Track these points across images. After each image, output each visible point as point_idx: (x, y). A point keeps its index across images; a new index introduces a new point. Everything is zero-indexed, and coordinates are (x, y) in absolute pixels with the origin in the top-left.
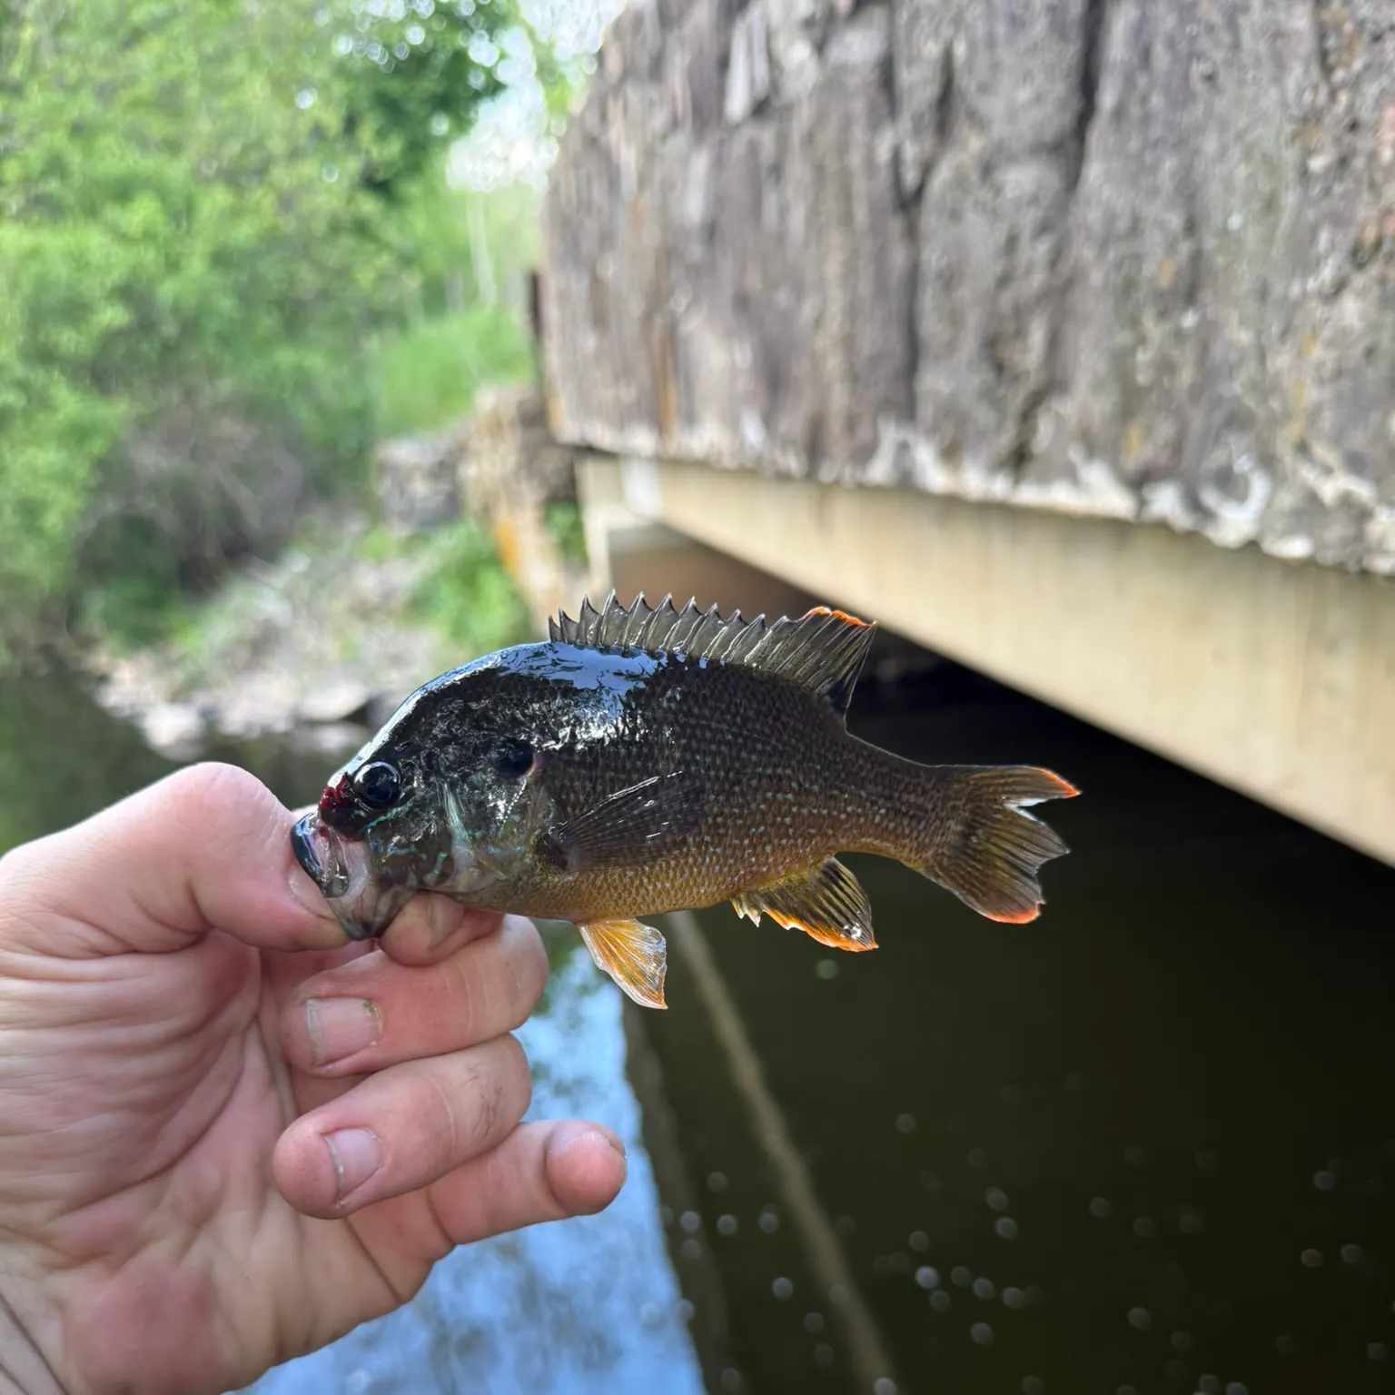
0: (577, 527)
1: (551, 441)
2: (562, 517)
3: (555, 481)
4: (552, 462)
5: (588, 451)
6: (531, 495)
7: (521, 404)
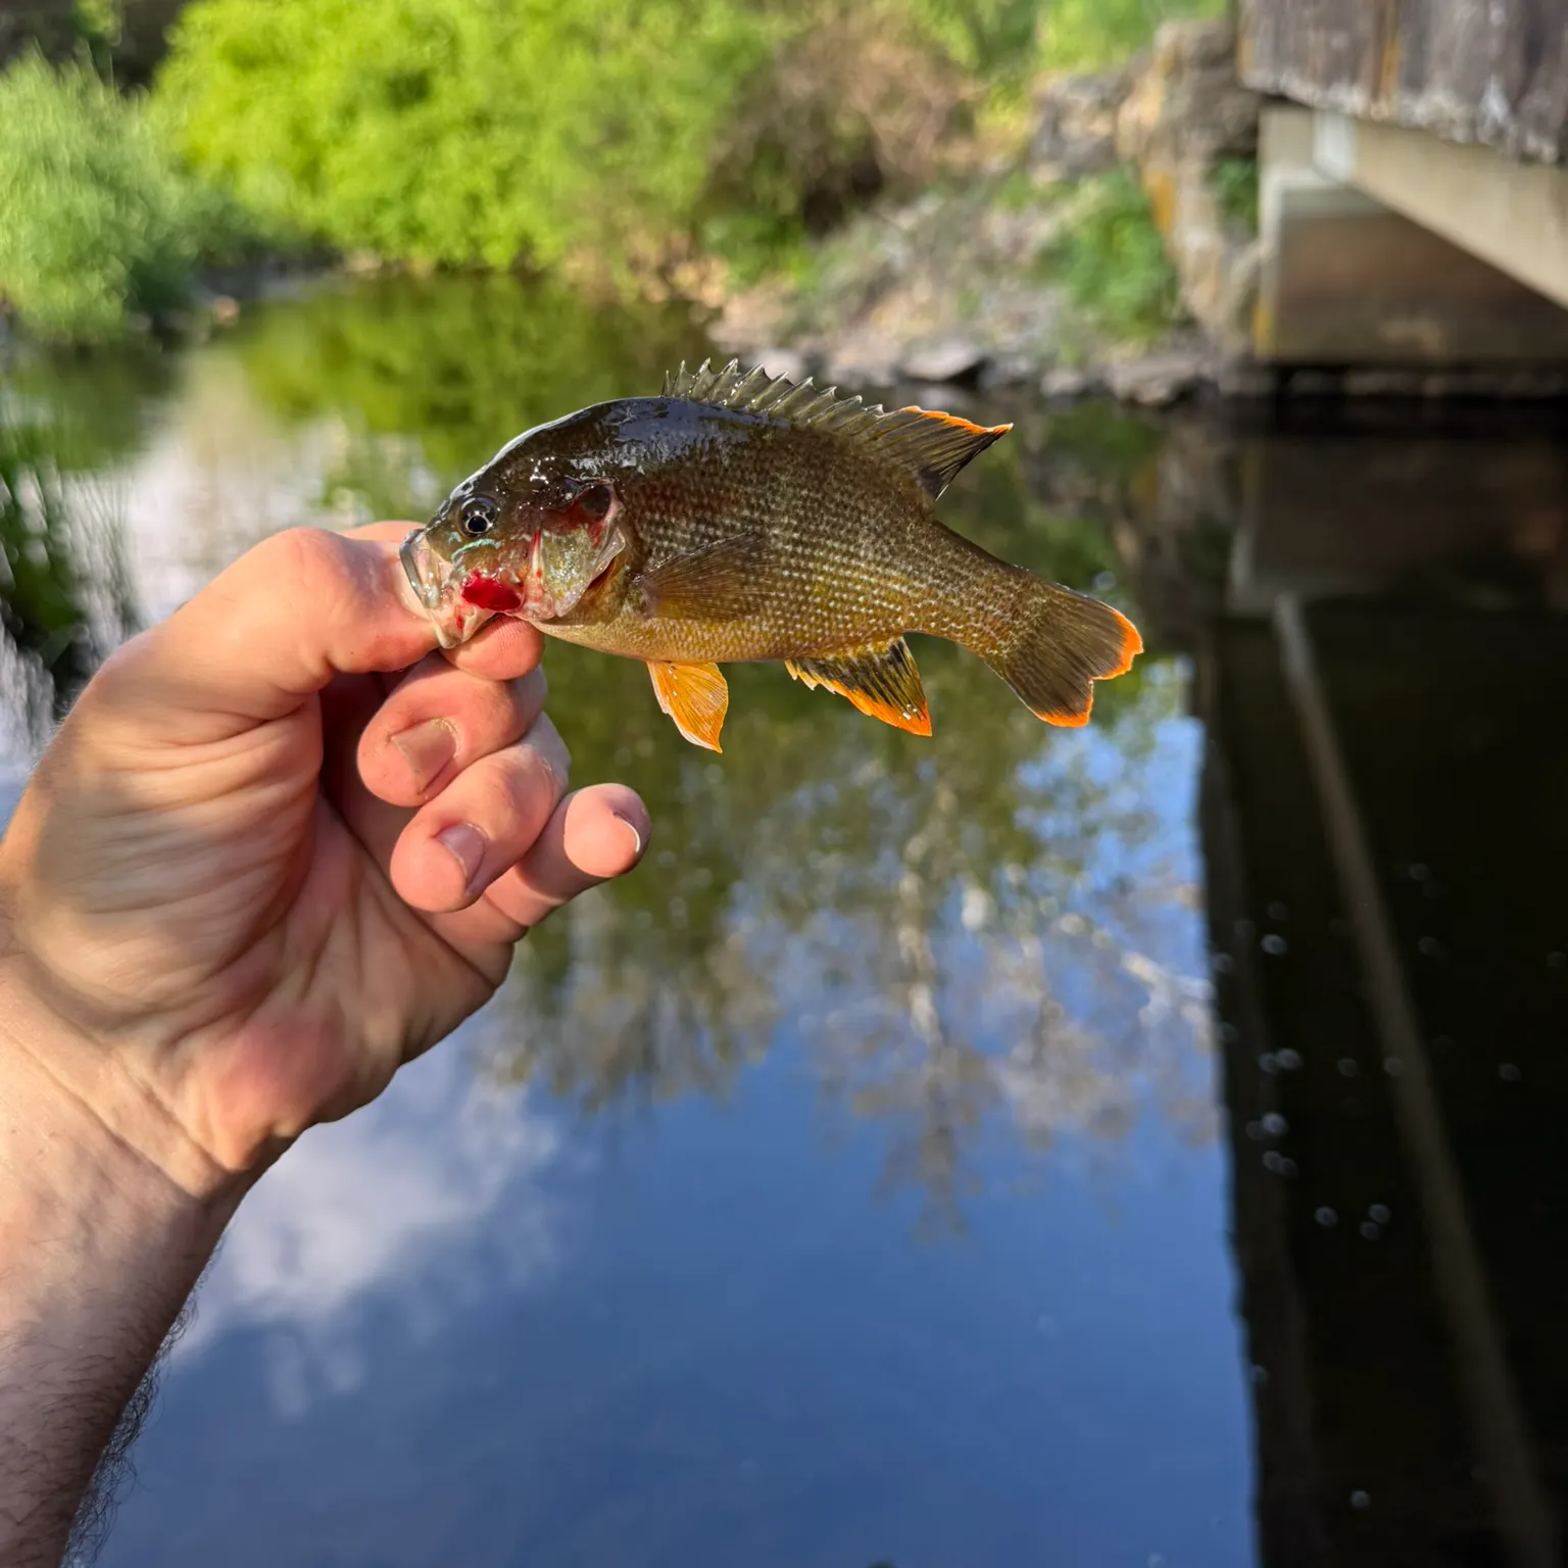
0: (1251, 185)
1: (1234, 84)
2: (1233, 171)
3: (1231, 128)
4: (1231, 109)
5: (1279, 100)
6: (1200, 144)
7: (1205, 39)
